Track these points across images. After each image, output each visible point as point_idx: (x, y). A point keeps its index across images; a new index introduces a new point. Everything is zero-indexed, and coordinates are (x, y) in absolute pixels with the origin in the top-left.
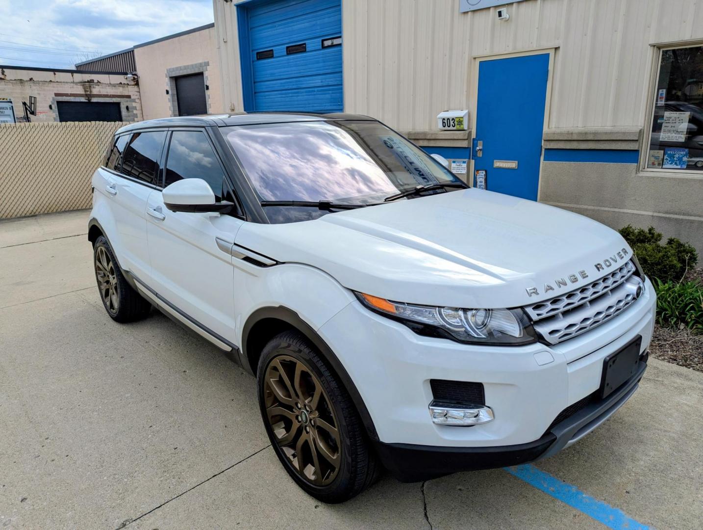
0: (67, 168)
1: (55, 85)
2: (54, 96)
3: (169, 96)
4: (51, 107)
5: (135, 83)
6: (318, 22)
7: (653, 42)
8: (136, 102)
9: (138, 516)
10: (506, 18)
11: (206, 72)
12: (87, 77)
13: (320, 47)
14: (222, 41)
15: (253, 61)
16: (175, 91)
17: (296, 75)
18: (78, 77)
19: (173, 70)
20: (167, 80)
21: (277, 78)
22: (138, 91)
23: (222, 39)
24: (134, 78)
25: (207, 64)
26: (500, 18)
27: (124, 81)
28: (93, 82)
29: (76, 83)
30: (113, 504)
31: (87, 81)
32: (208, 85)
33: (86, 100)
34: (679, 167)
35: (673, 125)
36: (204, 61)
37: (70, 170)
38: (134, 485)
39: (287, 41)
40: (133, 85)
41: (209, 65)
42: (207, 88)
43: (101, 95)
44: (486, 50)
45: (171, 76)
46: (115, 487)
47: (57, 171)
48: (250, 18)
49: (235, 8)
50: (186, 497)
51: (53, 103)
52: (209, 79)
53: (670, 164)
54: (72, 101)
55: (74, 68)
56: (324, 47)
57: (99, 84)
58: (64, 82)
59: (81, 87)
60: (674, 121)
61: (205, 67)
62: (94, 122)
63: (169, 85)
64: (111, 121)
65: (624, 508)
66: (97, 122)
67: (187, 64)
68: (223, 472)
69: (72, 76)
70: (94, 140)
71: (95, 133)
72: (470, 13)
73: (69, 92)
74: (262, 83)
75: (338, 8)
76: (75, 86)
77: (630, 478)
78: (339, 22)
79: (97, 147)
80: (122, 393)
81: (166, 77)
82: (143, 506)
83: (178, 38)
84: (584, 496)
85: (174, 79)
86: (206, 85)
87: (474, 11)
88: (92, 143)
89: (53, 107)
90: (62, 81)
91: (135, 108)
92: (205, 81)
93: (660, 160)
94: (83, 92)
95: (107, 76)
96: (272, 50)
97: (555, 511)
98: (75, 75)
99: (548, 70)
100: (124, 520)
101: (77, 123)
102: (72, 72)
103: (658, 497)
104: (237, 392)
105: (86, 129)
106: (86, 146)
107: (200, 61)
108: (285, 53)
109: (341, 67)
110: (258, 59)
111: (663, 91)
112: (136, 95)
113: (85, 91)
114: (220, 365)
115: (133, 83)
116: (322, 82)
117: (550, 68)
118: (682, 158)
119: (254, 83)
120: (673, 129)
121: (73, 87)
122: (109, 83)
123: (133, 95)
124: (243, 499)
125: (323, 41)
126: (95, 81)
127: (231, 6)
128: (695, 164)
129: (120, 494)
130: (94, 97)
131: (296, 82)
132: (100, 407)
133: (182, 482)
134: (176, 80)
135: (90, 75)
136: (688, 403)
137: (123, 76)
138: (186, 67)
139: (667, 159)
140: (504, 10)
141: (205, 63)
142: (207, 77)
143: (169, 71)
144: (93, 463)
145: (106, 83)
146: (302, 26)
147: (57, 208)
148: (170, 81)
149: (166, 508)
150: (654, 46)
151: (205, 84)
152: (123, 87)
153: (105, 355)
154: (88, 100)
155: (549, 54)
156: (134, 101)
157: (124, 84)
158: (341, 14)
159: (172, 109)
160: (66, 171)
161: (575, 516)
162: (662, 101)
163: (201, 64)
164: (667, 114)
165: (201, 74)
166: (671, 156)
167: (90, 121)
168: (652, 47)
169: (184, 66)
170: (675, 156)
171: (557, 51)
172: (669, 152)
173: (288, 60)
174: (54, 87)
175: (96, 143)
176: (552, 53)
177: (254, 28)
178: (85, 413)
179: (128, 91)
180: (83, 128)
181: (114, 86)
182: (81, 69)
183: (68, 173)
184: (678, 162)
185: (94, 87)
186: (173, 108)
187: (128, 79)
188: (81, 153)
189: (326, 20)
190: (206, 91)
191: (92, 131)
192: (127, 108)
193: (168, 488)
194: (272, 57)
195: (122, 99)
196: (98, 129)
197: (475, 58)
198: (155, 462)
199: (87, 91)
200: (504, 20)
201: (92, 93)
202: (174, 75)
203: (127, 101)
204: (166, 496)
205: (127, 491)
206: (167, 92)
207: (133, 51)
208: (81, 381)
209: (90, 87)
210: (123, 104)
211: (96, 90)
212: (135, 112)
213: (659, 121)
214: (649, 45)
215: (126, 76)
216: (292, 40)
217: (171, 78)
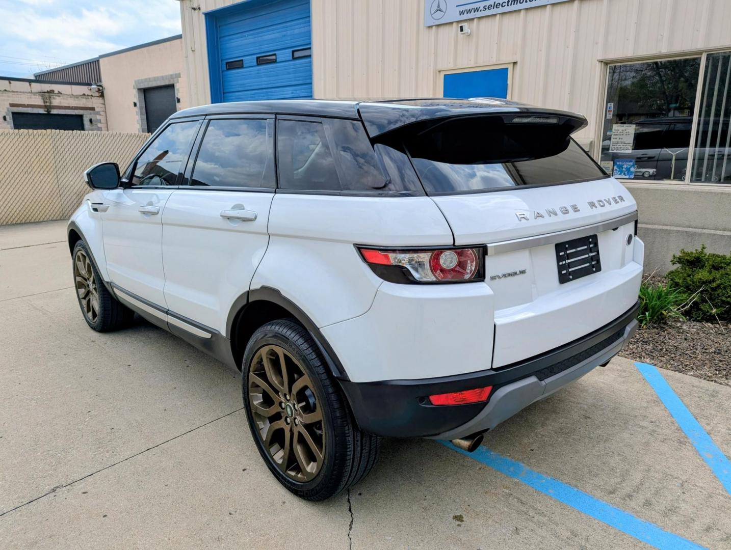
0: (19, 178)
1: (10, 94)
2: (9, 106)
3: (137, 109)
4: (5, 118)
5: (100, 94)
6: (289, 32)
7: (600, 58)
8: (100, 115)
9: (69, 482)
10: (467, 33)
11: (177, 84)
12: (46, 87)
13: (291, 58)
14: (190, 49)
15: (223, 71)
16: (144, 103)
17: (266, 86)
18: (37, 87)
19: (142, 81)
20: (135, 92)
21: (246, 88)
22: (103, 103)
23: (190, 47)
24: (99, 89)
25: (178, 76)
26: (462, 32)
27: (87, 92)
28: (54, 93)
29: (35, 94)
30: (45, 475)
31: (46, 91)
32: (179, 98)
33: (45, 111)
34: (627, 177)
35: (621, 137)
36: (174, 73)
37: (22, 181)
38: (68, 458)
39: (258, 51)
40: (98, 97)
41: (180, 77)
42: (179, 101)
43: (62, 106)
44: (450, 63)
45: (139, 88)
46: (48, 461)
47: (8, 181)
48: (219, 27)
49: (203, 17)
50: (118, 467)
51: (7, 114)
52: (180, 91)
53: (620, 174)
54: (30, 112)
55: (33, 78)
56: (294, 59)
57: (59, 94)
58: (20, 92)
59: (40, 98)
60: (622, 134)
61: (176, 79)
62: (50, 130)
63: (137, 97)
64: (68, 130)
65: (526, 462)
66: (53, 130)
67: (157, 76)
68: (157, 446)
69: (30, 85)
70: (49, 150)
71: (51, 142)
72: (434, 27)
73: (26, 103)
74: (230, 94)
75: (308, 19)
76: (33, 96)
77: (537, 439)
78: (309, 34)
79: (52, 157)
80: (62, 385)
81: (134, 88)
82: (75, 475)
83: (147, 48)
84: (492, 453)
85: (143, 91)
86: (177, 98)
87: (438, 26)
88: (47, 152)
89: (8, 118)
90: (19, 91)
91: (100, 121)
92: (176, 94)
93: (610, 170)
94: (42, 104)
95: (69, 86)
96: (242, 60)
97: (464, 466)
98: (32, 84)
99: (507, 84)
100: (54, 486)
101: (31, 131)
102: (30, 81)
103: (557, 452)
104: (180, 381)
105: (40, 137)
106: (41, 155)
107: (171, 73)
108: (255, 64)
109: (311, 79)
110: (228, 69)
111: (611, 105)
112: (101, 108)
113: (44, 102)
114: (166, 359)
115: (97, 94)
116: (292, 93)
117: (509, 82)
118: (630, 168)
119: (224, 93)
120: (621, 140)
121: (31, 98)
122: (71, 94)
123: (98, 107)
124: (174, 467)
125: (293, 52)
126: (56, 92)
127: (199, 14)
128: (643, 175)
129: (52, 466)
130: (54, 108)
131: (267, 92)
132: (39, 396)
133: (115, 455)
134: (146, 92)
135: (50, 85)
136: (604, 381)
137: (87, 87)
138: (156, 79)
139: (616, 170)
140: (465, 25)
141: (176, 74)
142: (178, 90)
143: (137, 82)
144: (28, 443)
145: (68, 94)
146: (273, 36)
147: (7, 220)
148: (138, 93)
149: (97, 476)
150: (602, 62)
151: (176, 96)
152: (86, 99)
153: (48, 353)
154: (47, 111)
155: (508, 68)
156: (98, 113)
157: (88, 95)
158: (310, 26)
159: (140, 123)
160: (17, 181)
161: (480, 469)
162: (610, 114)
163: (171, 75)
164: (615, 127)
165: (171, 87)
166: (620, 167)
167: (45, 129)
168: (600, 63)
169: (154, 78)
170: (623, 166)
171: (515, 65)
172: (618, 163)
173: (259, 70)
174: (8, 97)
175: (52, 152)
176: (510, 67)
177: (223, 37)
178: (23, 401)
179: (93, 103)
180: (37, 136)
181: (77, 97)
182: (40, 78)
183: (20, 183)
184: (626, 172)
185: (54, 98)
186: (142, 122)
187: (92, 90)
188: (35, 162)
189: (296, 31)
190: (177, 104)
191: (48, 140)
192: (91, 121)
193: (101, 460)
194: (242, 67)
195: (85, 111)
196: (53, 138)
197: (440, 71)
198: (90, 440)
199: (47, 102)
200: (466, 34)
201: (52, 105)
202: (143, 86)
203: (91, 114)
204: (98, 466)
205: (59, 463)
206: (135, 105)
207: (98, 61)
208: (20, 375)
209: (50, 97)
210: (87, 117)
211: (56, 102)
212: (99, 125)
213: (608, 133)
214: (597, 60)
215: (90, 87)
216: (263, 50)
217: (139, 90)
